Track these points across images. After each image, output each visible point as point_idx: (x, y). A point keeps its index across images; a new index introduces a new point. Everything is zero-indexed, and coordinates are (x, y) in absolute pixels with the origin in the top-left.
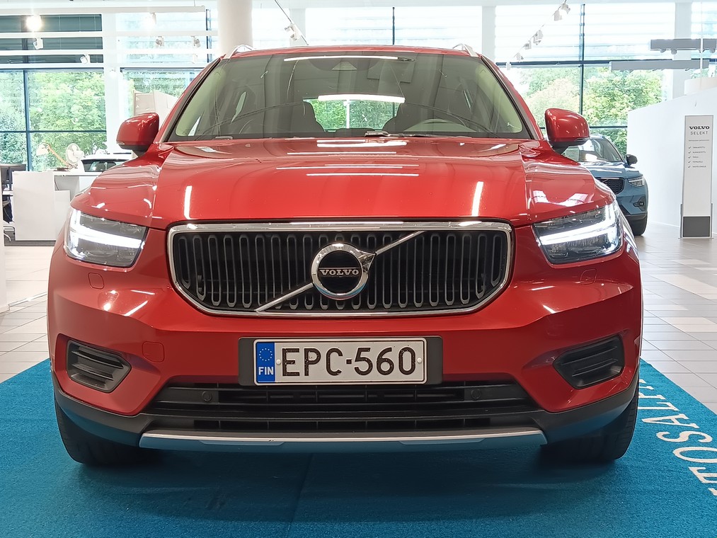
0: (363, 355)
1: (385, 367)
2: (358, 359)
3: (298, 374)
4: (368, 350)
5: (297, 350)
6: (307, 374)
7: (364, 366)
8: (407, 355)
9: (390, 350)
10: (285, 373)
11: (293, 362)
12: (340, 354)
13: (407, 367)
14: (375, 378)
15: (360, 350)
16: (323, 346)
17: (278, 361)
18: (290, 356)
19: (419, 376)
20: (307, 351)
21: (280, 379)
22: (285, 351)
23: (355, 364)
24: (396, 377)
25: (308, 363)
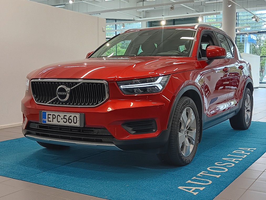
0: (65, 117)
1: (70, 121)
2: (64, 118)
3: (51, 121)
4: (66, 116)
5: (51, 115)
6: (53, 122)
7: (65, 120)
8: (75, 118)
9: (71, 116)
10: (48, 121)
11: (50, 118)
12: (60, 117)
13: (75, 122)
14: (68, 124)
15: (64, 116)
16: (56, 114)
17: (47, 117)
18: (49, 116)
19: (78, 125)
20: (53, 115)
21: (47, 122)
22: (48, 115)
23: (63, 120)
24: (72, 124)
25: (53, 118)
